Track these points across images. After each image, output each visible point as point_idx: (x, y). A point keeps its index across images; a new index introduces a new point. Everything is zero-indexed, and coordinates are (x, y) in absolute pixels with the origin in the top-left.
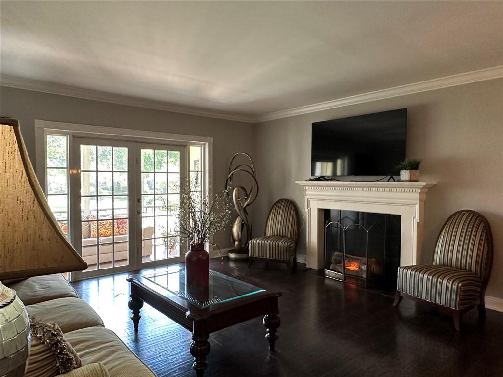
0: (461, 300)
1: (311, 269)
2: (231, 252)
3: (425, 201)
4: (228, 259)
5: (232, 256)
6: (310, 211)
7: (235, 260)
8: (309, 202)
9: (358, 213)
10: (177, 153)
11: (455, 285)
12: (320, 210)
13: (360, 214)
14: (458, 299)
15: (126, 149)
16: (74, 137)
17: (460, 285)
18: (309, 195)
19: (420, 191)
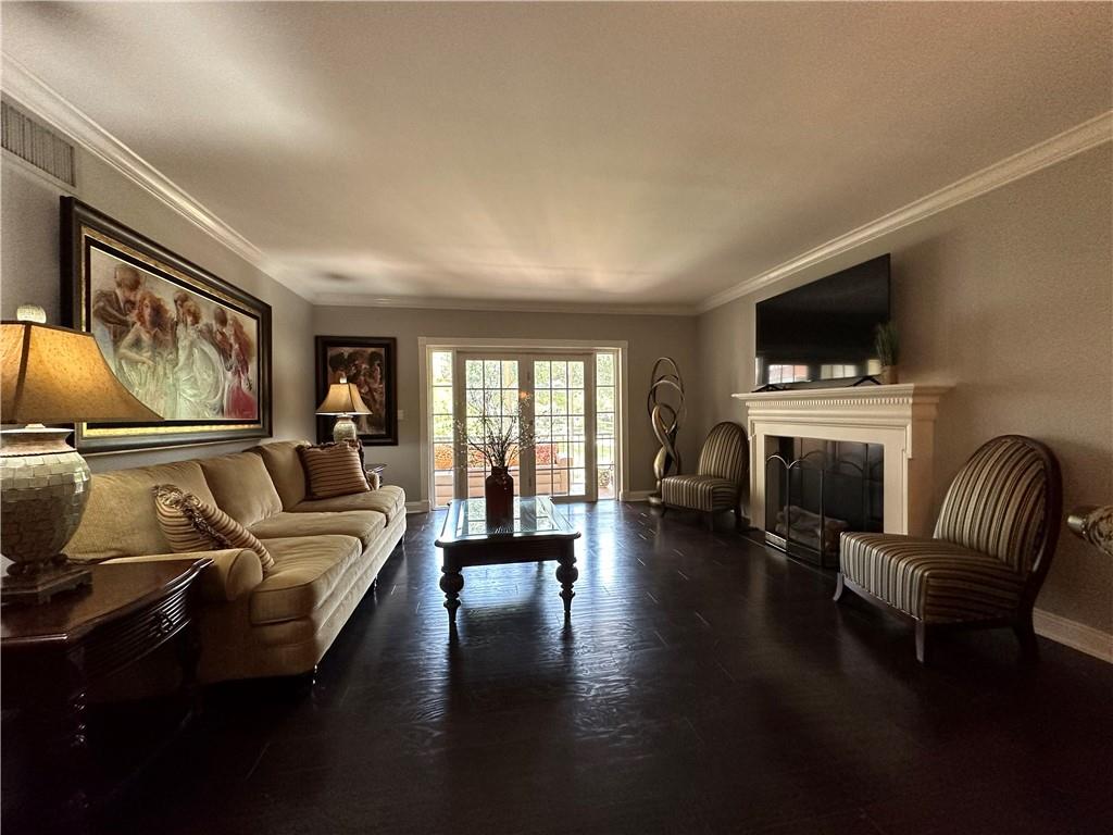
0: (926, 604)
1: (757, 529)
2: (652, 495)
3: (935, 422)
4: (648, 504)
5: (653, 500)
6: (754, 439)
7: (657, 507)
8: (753, 425)
9: (826, 441)
10: (581, 365)
11: (918, 572)
12: (768, 438)
13: (829, 444)
14: (922, 601)
15: (516, 362)
16: (458, 352)
17: (926, 574)
18: (755, 415)
19: (911, 401)
